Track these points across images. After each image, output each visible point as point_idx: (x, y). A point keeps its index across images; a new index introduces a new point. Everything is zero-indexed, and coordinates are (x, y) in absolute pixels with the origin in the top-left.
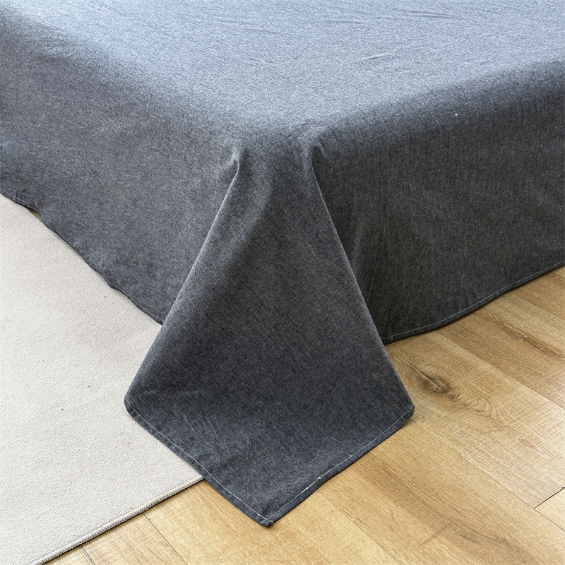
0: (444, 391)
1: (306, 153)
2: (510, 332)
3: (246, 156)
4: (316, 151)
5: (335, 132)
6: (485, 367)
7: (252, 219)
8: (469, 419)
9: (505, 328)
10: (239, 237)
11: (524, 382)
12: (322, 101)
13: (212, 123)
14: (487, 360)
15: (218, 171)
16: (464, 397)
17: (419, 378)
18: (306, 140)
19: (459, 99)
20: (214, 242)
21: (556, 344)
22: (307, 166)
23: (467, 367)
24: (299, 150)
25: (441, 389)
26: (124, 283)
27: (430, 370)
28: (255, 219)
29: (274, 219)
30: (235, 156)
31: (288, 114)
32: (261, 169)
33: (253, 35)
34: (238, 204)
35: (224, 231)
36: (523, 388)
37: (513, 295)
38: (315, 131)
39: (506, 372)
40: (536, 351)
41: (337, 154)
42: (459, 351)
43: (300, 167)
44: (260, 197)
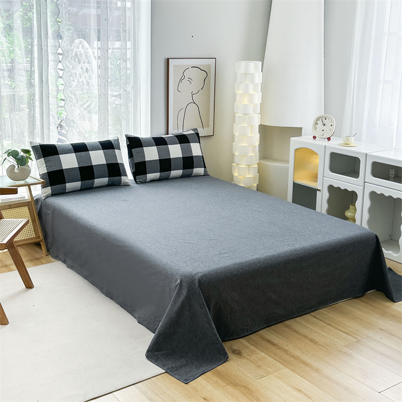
0: (239, 353)
1: (197, 280)
2: (263, 338)
3: (181, 281)
4: (199, 280)
5: (205, 275)
6: (253, 348)
7: (182, 298)
8: (244, 360)
9: (262, 337)
10: (179, 303)
11: (263, 352)
12: (203, 266)
13: (173, 272)
14: (254, 346)
15: (174, 285)
16: (244, 355)
17: (232, 350)
18: (197, 277)
19: (242, 266)
20: (172, 305)
21: (277, 342)
22: (197, 284)
23: (247, 347)
24: (195, 280)
25: (238, 353)
26: (143, 321)
27: (236, 348)
28: (183, 299)
29: (188, 298)
30: (179, 281)
31: (193, 270)
32: (185, 285)
33: (186, 244)
34: (179, 294)
35: (175, 302)
36: (262, 353)
37: (268, 328)
38: (200, 275)
39: (259, 349)
40: (270, 344)
41: (205, 281)
42: (246, 343)
43: (195, 284)
44: (184, 292)
